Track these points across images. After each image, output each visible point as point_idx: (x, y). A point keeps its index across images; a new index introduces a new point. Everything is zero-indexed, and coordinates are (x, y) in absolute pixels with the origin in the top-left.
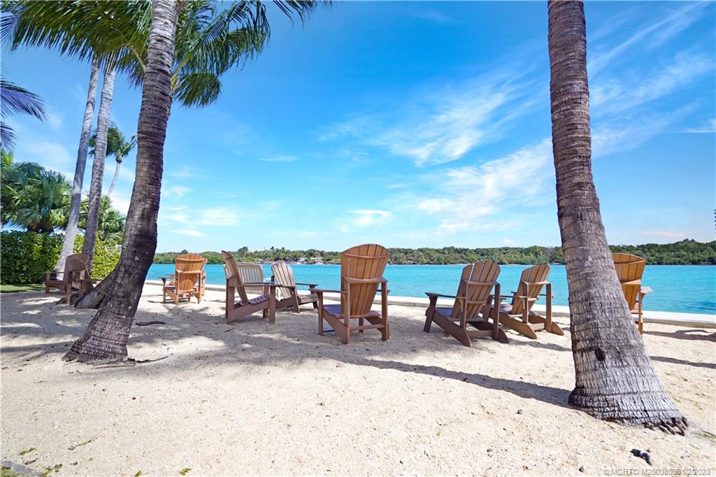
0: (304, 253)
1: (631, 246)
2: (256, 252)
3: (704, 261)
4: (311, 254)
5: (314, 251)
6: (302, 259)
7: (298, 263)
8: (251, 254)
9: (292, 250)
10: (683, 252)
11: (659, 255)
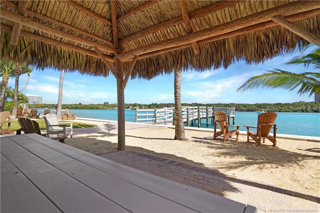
0: (132, 105)
1: (270, 104)
2: (112, 104)
4: (135, 105)
5: (136, 104)
6: (131, 107)
7: (129, 109)
8: (109, 105)
9: (127, 104)
10: (291, 107)
11: (280, 108)
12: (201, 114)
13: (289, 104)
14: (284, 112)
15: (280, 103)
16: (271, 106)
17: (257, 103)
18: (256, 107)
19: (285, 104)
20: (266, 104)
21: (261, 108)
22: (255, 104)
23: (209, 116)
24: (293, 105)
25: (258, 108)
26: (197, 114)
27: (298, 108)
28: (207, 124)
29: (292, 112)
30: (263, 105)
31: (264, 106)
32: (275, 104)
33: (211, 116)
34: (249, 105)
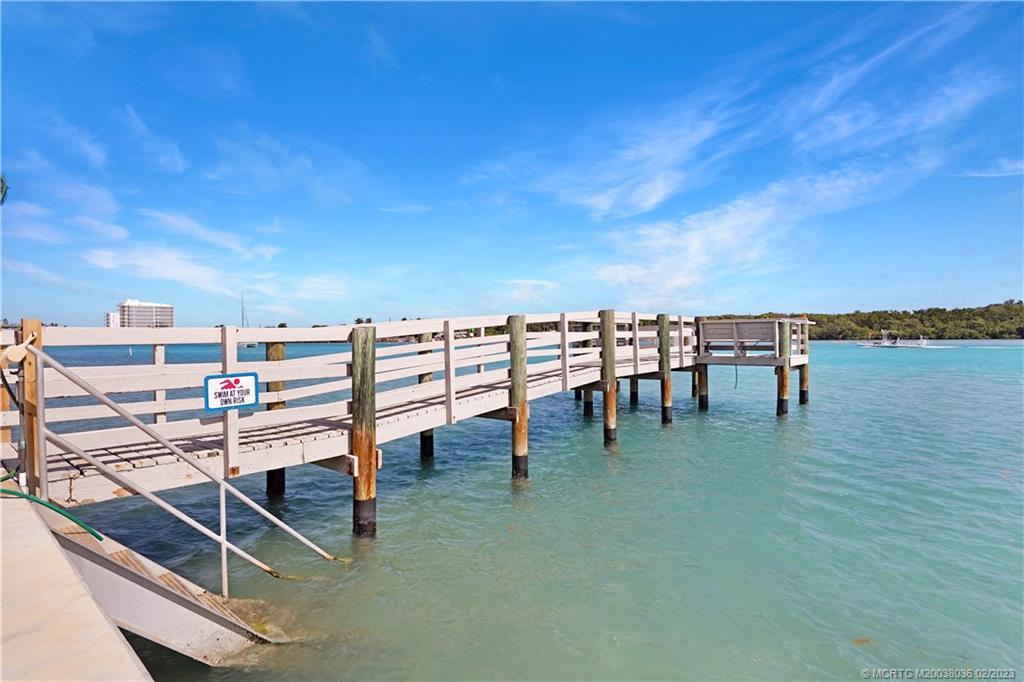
1: (904, 312)
3: (1010, 334)
10: (981, 321)
11: (941, 325)
12: (622, 352)
13: (970, 311)
14: (956, 338)
15: (937, 310)
16: (908, 321)
17: (858, 312)
18: (853, 324)
19: (957, 313)
20: (890, 315)
21: (871, 328)
22: (848, 315)
23: (674, 363)
24: (986, 312)
25: (862, 326)
26: (593, 354)
27: (1007, 324)
28: (664, 409)
29: (983, 337)
30: (880, 317)
31: (882, 320)
32: (921, 312)
33: (688, 362)
34: (830, 318)
